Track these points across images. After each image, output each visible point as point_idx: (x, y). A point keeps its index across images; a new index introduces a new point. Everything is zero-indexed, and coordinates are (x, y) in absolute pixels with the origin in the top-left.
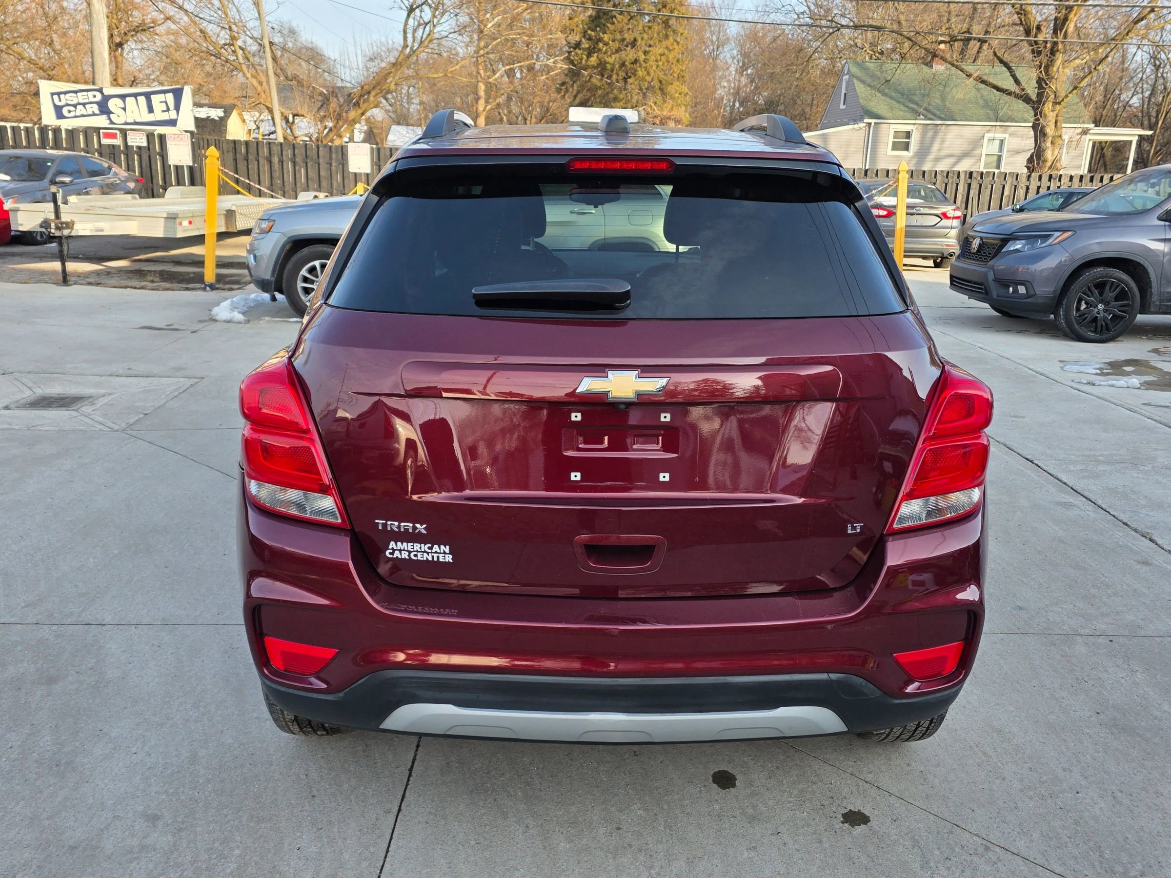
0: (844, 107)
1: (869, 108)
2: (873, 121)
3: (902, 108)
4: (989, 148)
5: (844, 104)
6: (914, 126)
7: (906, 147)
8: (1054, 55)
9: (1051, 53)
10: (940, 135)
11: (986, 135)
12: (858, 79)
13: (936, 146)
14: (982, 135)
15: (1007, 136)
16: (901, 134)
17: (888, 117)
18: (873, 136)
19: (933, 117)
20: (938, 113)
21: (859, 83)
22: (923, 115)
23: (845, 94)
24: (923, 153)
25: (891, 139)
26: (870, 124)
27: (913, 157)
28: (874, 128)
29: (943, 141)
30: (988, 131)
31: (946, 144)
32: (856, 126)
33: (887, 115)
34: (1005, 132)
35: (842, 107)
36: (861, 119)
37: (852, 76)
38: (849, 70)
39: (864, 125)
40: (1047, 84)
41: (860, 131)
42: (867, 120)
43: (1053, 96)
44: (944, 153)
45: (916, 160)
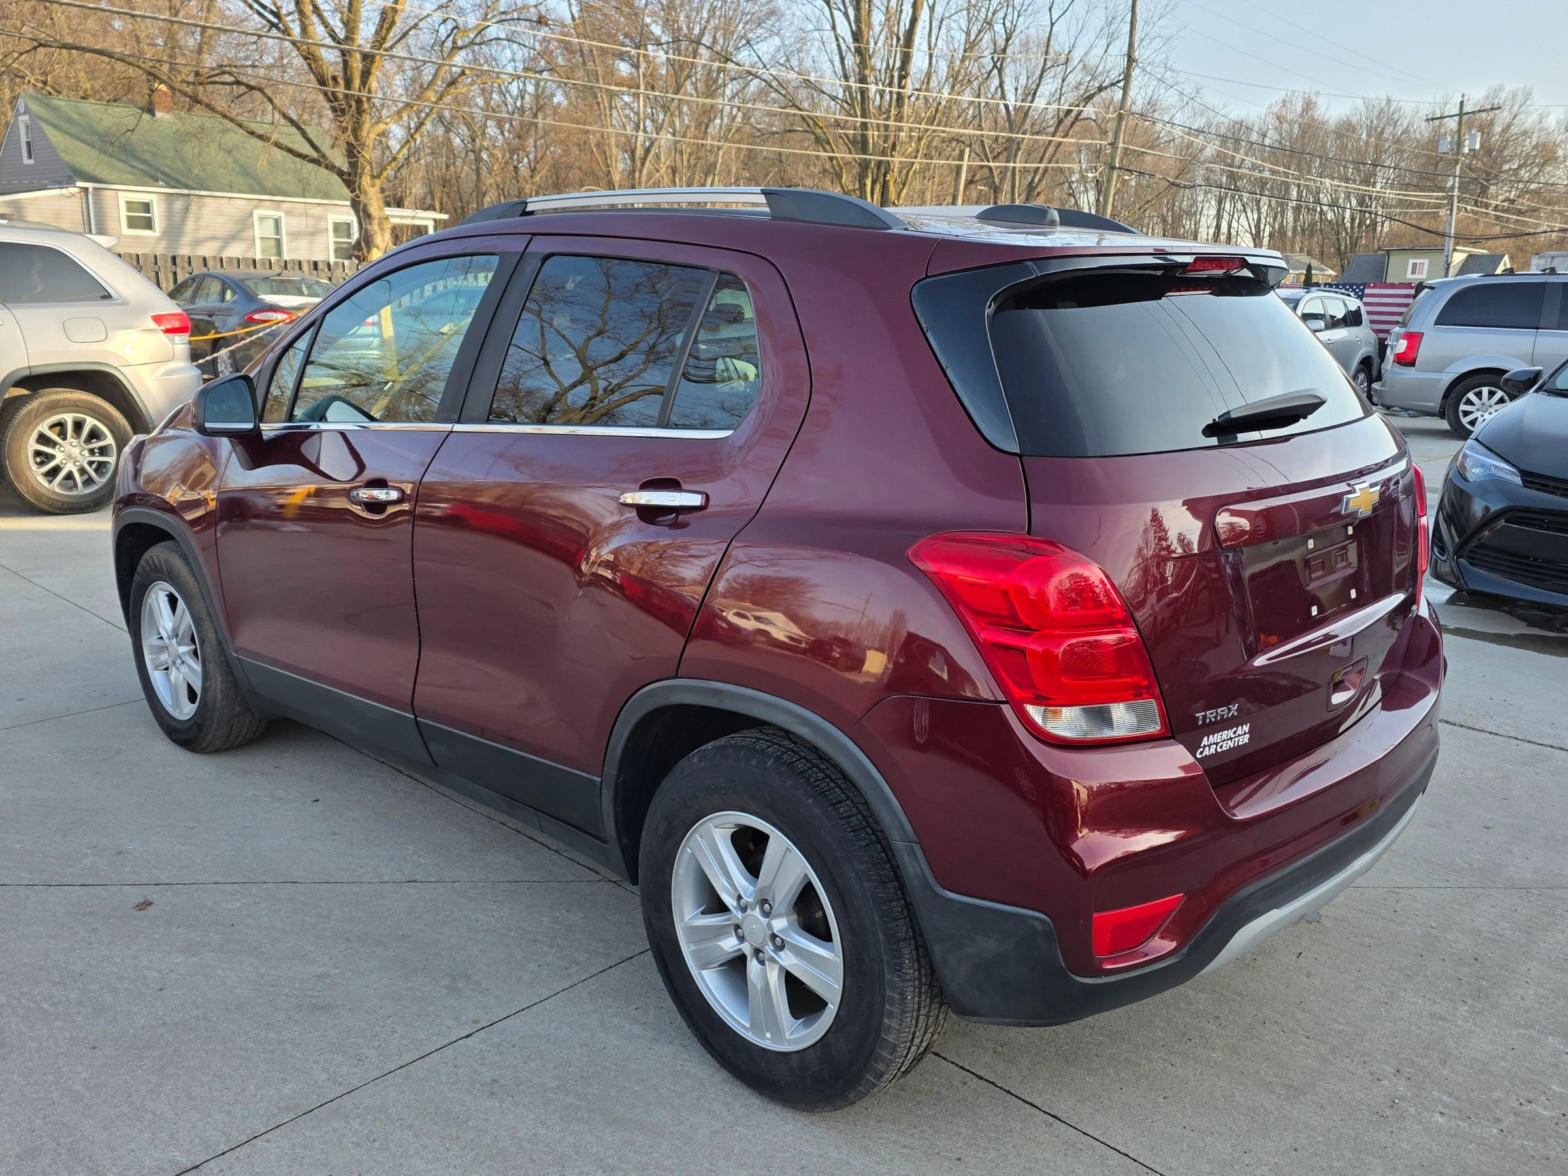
0: (32, 162)
1: (78, 166)
2: (90, 186)
3: (128, 168)
4: (261, 230)
5: (30, 157)
6: (153, 195)
7: (148, 224)
8: (361, 116)
9: (357, 113)
10: (194, 208)
11: (257, 213)
12: (46, 122)
13: (190, 225)
14: (249, 211)
15: (281, 214)
16: (136, 206)
17: (112, 181)
18: (94, 208)
19: (177, 185)
20: (183, 179)
21: (51, 128)
22: (163, 181)
23: (28, 143)
24: (174, 232)
25: (124, 213)
26: (86, 190)
27: (159, 239)
28: (93, 195)
29: (198, 219)
30: (256, 207)
31: (203, 223)
32: (64, 191)
33: (109, 178)
34: (278, 209)
35: (27, 161)
36: (70, 182)
37: (35, 117)
38: (26, 108)
39: (77, 190)
40: (359, 153)
41: (73, 199)
42: (79, 184)
43: (368, 167)
44: (203, 233)
45: (164, 242)
